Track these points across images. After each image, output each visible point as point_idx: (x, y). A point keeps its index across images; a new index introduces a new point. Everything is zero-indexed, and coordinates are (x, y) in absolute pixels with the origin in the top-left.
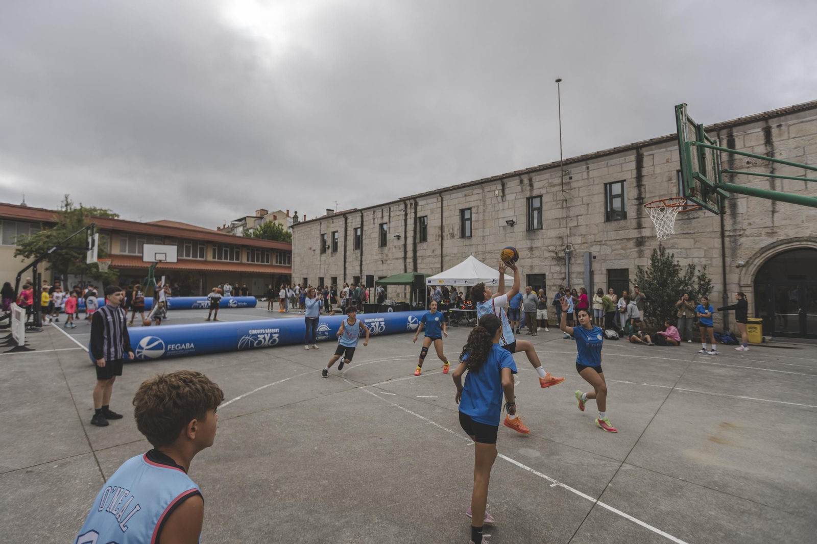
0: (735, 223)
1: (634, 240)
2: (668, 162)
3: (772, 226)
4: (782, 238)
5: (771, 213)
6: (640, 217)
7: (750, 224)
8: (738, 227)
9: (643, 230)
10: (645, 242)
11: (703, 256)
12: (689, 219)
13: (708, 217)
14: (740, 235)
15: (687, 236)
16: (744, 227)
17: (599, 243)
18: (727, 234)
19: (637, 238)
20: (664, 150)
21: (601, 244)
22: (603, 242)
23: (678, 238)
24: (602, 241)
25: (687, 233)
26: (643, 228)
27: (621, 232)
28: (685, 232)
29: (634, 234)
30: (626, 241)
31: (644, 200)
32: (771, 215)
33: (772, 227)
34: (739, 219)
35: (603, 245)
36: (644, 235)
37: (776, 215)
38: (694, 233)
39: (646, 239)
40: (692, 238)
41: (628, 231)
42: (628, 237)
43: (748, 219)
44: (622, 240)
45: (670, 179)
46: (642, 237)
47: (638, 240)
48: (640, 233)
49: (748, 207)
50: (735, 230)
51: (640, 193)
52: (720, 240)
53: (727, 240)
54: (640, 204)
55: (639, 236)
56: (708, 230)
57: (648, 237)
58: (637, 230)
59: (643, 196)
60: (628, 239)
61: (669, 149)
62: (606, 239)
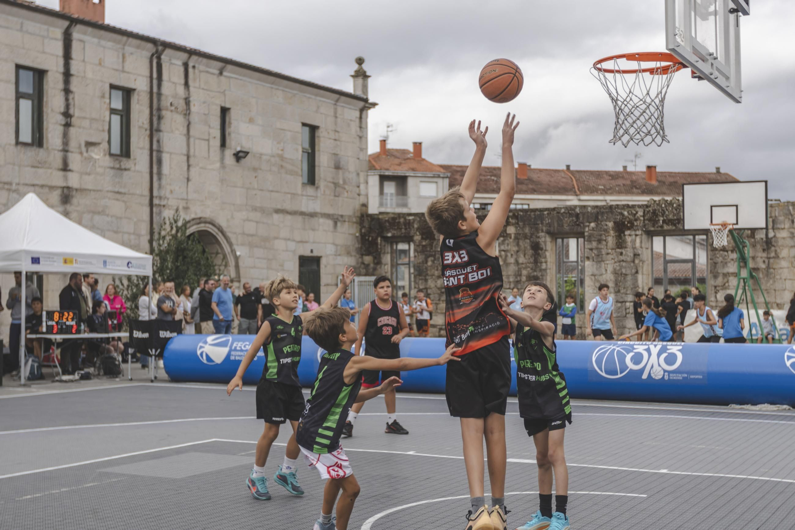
0: (160, 186)
1: (59, 192)
2: (100, 64)
3: (186, 197)
4: (193, 216)
5: (186, 181)
6: (66, 148)
7: (171, 192)
8: (162, 194)
9: (69, 174)
10: (72, 197)
11: (132, 231)
12: (120, 169)
13: (138, 172)
14: (164, 206)
15: (118, 196)
16: (168, 195)
17: (6, 187)
18: (156, 201)
19: (63, 188)
20: (96, 40)
21: (9, 190)
22: (14, 187)
23: (109, 199)
24: (10, 184)
25: (118, 193)
26: (70, 170)
27: (40, 171)
28: (116, 190)
29: (57, 179)
30: (47, 190)
31: (73, 119)
32: (186, 185)
33: (187, 200)
34: (164, 182)
35: (15, 191)
36: (70, 185)
37: (190, 183)
38: (125, 194)
39: (74, 193)
40: (124, 201)
41: (50, 171)
42: (50, 184)
43: (170, 184)
44: (42, 186)
45: (103, 97)
46: (68, 188)
47: (63, 191)
48: (66, 178)
49: (171, 168)
50: (160, 198)
51: (67, 106)
52: (148, 210)
53: (154, 209)
54: (67, 125)
55: (64, 185)
56: (138, 192)
57: (76, 190)
58: (61, 173)
59: (71, 111)
60: (52, 188)
61: (103, 42)
62: (17, 180)
